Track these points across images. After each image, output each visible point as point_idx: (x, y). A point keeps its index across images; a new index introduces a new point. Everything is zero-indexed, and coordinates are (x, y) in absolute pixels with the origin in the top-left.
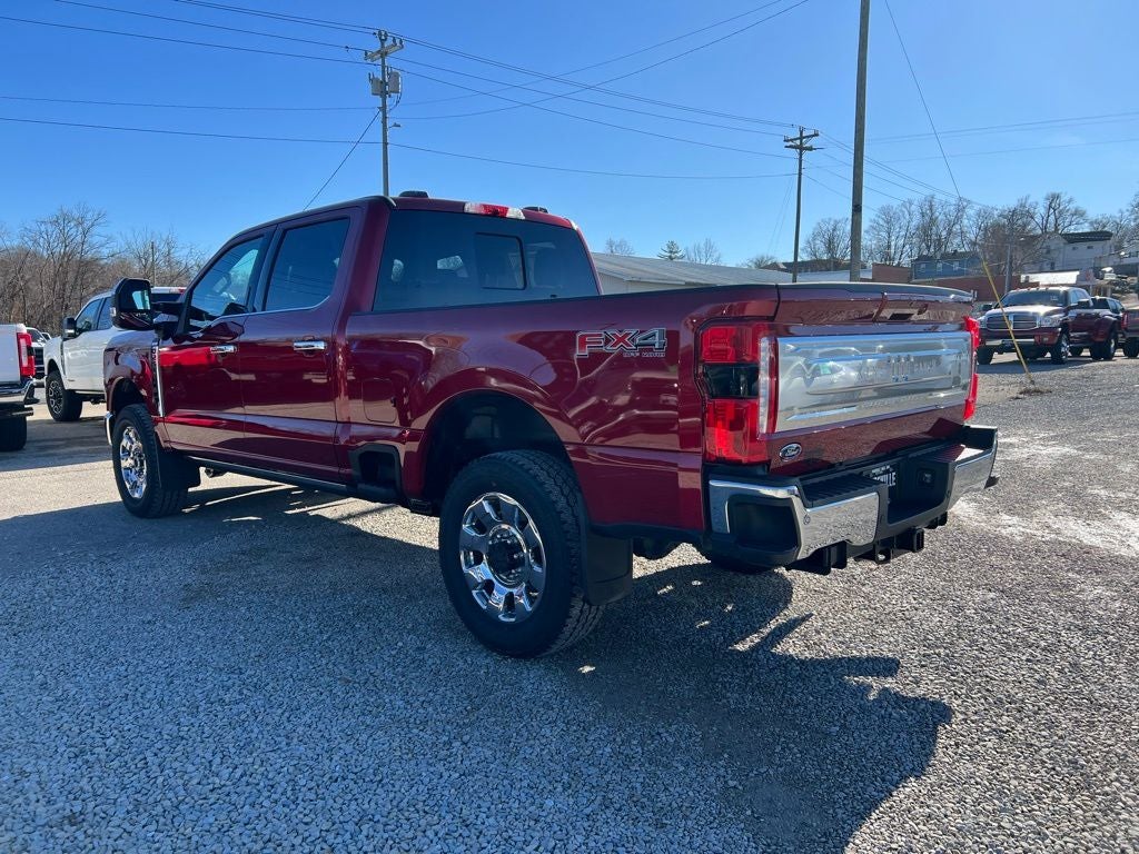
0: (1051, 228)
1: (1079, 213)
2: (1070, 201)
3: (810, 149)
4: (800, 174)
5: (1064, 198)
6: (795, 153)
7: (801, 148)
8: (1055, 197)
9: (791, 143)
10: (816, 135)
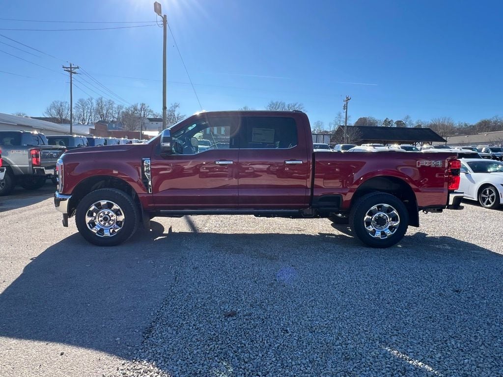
0: (142, 115)
1: (150, 111)
2: (148, 107)
3: (75, 73)
4: (71, 83)
5: (146, 105)
6: (68, 74)
7: (71, 72)
8: (143, 104)
9: (66, 69)
10: (78, 68)
